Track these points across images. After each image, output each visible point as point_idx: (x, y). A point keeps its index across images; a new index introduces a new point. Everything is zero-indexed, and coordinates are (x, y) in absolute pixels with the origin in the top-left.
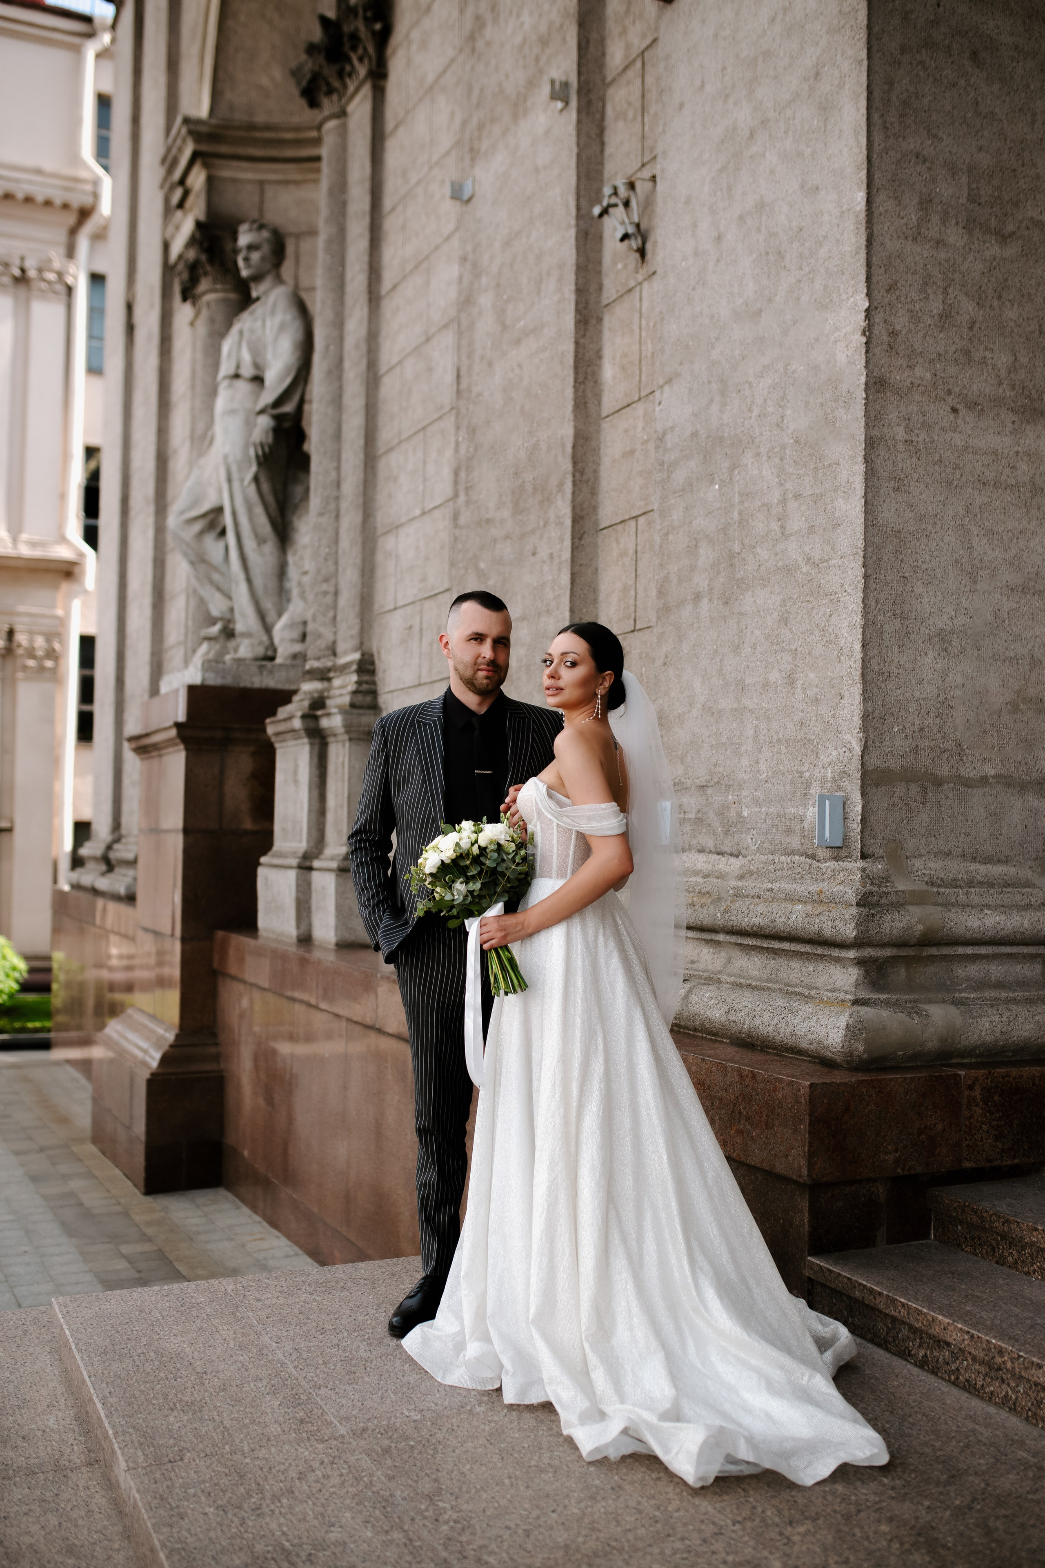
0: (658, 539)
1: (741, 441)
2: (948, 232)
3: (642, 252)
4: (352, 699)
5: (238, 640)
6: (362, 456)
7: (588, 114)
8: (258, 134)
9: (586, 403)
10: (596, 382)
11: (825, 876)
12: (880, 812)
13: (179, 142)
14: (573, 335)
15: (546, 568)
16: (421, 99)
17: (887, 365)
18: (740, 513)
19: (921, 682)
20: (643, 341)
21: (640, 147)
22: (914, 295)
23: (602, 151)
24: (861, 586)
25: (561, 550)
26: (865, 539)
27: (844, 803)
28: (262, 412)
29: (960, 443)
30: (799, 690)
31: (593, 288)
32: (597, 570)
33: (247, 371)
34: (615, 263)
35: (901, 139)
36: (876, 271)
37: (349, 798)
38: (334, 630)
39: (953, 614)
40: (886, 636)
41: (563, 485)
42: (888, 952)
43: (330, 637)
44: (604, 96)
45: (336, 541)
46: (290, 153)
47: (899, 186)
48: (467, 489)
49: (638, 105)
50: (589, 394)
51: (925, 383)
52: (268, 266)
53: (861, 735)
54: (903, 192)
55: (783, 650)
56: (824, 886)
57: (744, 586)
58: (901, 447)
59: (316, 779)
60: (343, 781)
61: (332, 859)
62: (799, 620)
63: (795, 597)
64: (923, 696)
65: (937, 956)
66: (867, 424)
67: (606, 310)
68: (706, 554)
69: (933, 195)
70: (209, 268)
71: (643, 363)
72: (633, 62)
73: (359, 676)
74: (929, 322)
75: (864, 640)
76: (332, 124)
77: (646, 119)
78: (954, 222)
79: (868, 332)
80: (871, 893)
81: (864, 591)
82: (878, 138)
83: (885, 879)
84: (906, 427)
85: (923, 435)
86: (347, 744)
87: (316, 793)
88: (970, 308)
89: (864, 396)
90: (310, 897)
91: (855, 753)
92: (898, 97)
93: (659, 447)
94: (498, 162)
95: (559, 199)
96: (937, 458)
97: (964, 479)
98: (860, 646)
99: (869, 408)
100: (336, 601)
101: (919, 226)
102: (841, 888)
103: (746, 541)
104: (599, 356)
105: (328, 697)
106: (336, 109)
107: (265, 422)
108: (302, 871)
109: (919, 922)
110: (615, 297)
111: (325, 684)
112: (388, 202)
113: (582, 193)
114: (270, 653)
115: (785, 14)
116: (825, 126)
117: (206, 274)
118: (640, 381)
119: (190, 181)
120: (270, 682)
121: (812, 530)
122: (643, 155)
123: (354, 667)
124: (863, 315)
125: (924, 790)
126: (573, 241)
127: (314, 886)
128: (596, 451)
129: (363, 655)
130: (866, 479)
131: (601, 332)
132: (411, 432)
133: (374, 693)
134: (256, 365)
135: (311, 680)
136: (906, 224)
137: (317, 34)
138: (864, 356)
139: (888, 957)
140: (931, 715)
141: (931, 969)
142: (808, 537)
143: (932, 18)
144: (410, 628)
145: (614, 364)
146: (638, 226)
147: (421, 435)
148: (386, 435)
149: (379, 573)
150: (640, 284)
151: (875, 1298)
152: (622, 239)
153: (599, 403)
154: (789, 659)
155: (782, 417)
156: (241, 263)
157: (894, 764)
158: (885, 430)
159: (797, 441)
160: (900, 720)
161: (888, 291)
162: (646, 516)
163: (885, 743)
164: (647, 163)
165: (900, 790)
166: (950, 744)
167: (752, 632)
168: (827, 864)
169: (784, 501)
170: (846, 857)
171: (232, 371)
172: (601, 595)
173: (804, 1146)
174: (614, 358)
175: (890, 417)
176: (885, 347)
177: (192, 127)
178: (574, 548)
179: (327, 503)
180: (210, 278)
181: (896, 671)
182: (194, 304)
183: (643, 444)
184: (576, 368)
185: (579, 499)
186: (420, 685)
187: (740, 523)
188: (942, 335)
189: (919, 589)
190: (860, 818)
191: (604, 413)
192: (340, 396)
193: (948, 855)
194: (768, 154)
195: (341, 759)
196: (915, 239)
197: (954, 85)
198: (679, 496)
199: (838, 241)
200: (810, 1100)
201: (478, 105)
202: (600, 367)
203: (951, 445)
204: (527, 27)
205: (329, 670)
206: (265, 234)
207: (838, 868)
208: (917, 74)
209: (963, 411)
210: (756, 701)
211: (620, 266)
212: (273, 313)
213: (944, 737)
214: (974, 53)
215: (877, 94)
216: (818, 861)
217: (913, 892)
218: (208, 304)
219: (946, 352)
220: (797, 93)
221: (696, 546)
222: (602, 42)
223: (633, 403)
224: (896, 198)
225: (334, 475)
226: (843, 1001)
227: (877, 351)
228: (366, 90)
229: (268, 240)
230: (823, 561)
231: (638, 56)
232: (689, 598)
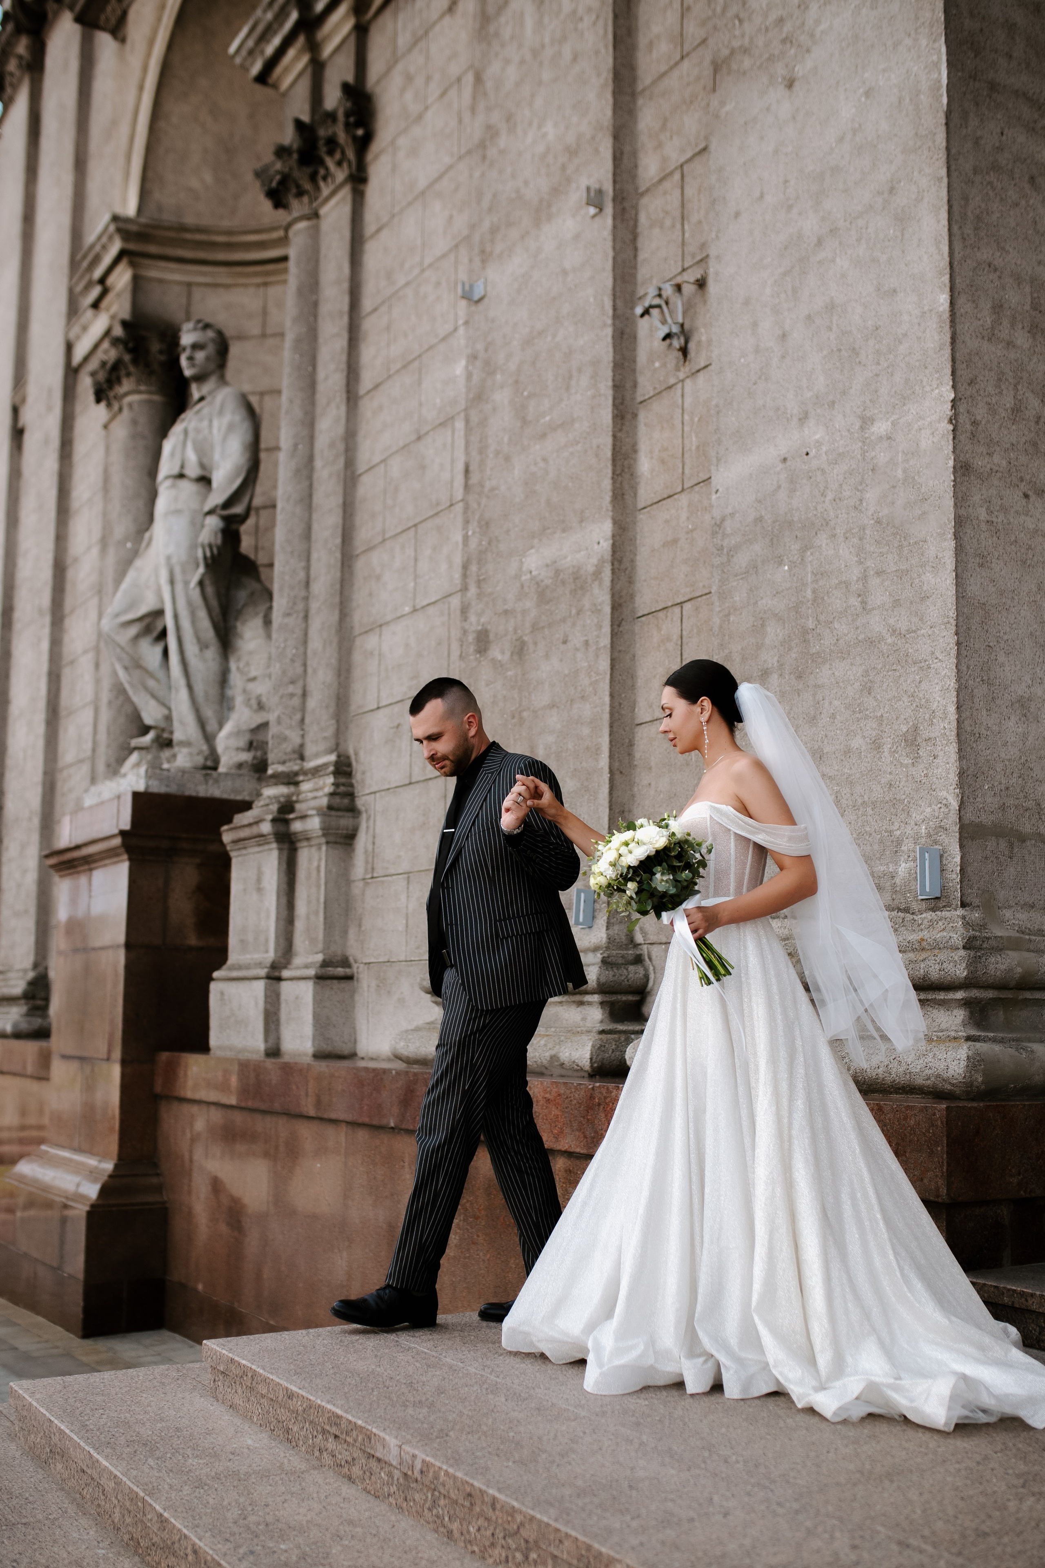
0: (717, 620)
1: (813, 524)
2: (1016, 334)
3: (684, 351)
4: (329, 801)
5: (176, 749)
6: (338, 555)
7: (623, 220)
8: (188, 236)
9: (623, 494)
10: (632, 475)
11: (922, 927)
12: (976, 864)
13: (104, 239)
14: (610, 429)
15: (579, 655)
16: (410, 204)
17: (970, 451)
18: (814, 591)
19: (1005, 744)
20: (685, 435)
21: (680, 253)
22: (990, 389)
23: (635, 257)
24: (954, 652)
25: (598, 637)
26: (957, 609)
27: (941, 856)
28: (210, 512)
29: (1031, 526)
30: (886, 754)
31: (628, 385)
32: (634, 656)
33: (193, 471)
34: (651, 361)
35: (976, 249)
36: (960, 366)
37: (325, 903)
38: (301, 733)
39: (1030, 682)
40: (976, 700)
41: (600, 573)
42: (990, 994)
43: (297, 741)
44: (637, 204)
45: (305, 642)
46: (221, 256)
47: (976, 291)
48: (479, 583)
49: (677, 213)
50: (626, 487)
51: (1001, 469)
52: (212, 366)
53: (957, 791)
54: (979, 297)
55: (867, 717)
56: (925, 934)
57: (820, 660)
58: (984, 526)
59: (284, 886)
60: (318, 887)
61: (307, 967)
62: (884, 688)
63: (880, 666)
64: (1008, 757)
65: (1030, 1000)
66: (955, 504)
67: (641, 406)
68: (774, 633)
69: (1003, 301)
70: (132, 369)
71: (686, 456)
72: (671, 173)
73: (335, 777)
74: (1003, 415)
75: (958, 702)
76: (302, 225)
77: (686, 227)
78: (1020, 326)
79: (954, 420)
80: (975, 938)
81: (957, 657)
82: (958, 247)
83: (983, 927)
84: (988, 509)
85: (1001, 517)
86: (324, 848)
87: (284, 900)
88: (1036, 404)
89: (953, 478)
90: (278, 1009)
91: (952, 808)
92: (972, 212)
93: (717, 533)
94: (517, 263)
95: (592, 300)
96: (1013, 539)
97: (1035, 559)
98: (954, 708)
99: (957, 490)
100: (304, 703)
101: (993, 328)
102: (945, 934)
103: (822, 618)
104: (635, 450)
105: (297, 802)
106: (306, 210)
107: (213, 523)
108: (270, 981)
109: (1018, 965)
110: (651, 394)
111: (292, 789)
112: (367, 304)
113: (618, 294)
114: (209, 763)
115: (854, 134)
116: (903, 235)
117: (128, 375)
118: (683, 473)
119: (110, 281)
120: (215, 791)
121: (897, 603)
122: (683, 260)
123: (331, 769)
124: (949, 405)
125: (1011, 846)
126: (609, 339)
127: (283, 997)
128: (633, 540)
129: (339, 756)
130: (956, 554)
131: (636, 427)
132: (399, 530)
133: (351, 795)
134: (202, 466)
135: (276, 784)
136: (982, 326)
137: (288, 136)
138: (951, 442)
139: (990, 999)
140: (1015, 775)
141: (1024, 1013)
142: (893, 611)
143: (997, 144)
144: (398, 726)
145: (652, 458)
146: (682, 325)
147: (412, 532)
148: (364, 534)
149: (357, 673)
150: (683, 381)
151: (1027, 1300)
152: (664, 339)
153: (635, 494)
154: (874, 726)
155: (861, 500)
156: (184, 362)
157: (986, 819)
158: (970, 510)
159: (878, 522)
160: (989, 779)
161: (969, 384)
162: (692, 602)
163: (978, 799)
164: (687, 268)
165: (991, 844)
166: (1030, 804)
167: (830, 703)
168: (923, 916)
169: (864, 578)
170: (944, 907)
171: (176, 471)
172: (639, 680)
173: (942, 1166)
174: (651, 452)
175: (974, 499)
176: (968, 434)
177: (121, 225)
178: (614, 635)
179: (295, 603)
180: (132, 379)
181: (985, 732)
182: (109, 405)
183: (687, 533)
184: (614, 460)
185: (618, 587)
186: (410, 783)
187: (814, 600)
188: (1014, 427)
189: (1002, 658)
190: (959, 868)
191: (640, 505)
192: (310, 496)
193: (1033, 907)
194: (838, 260)
195: (315, 864)
196: (989, 340)
197: (1017, 205)
198: (742, 579)
199: (919, 338)
200: (947, 1122)
201: (490, 210)
202: (635, 460)
203: (1024, 527)
204: (551, 137)
205: (296, 774)
206: (210, 334)
207: (936, 918)
208: (987, 193)
209: (1033, 497)
210: (836, 768)
211: (657, 364)
212: (221, 412)
213: (1025, 797)
214: (1032, 178)
215: (956, 208)
216: (913, 914)
217: (1009, 938)
218: (130, 405)
219: (1018, 442)
220: (870, 205)
221: (763, 625)
222: (634, 154)
223: (676, 494)
224: (974, 301)
225: (302, 575)
226: (955, 1038)
227: (962, 438)
228: (346, 193)
229: (213, 340)
230: (909, 631)
231: (676, 168)
232: (755, 674)
